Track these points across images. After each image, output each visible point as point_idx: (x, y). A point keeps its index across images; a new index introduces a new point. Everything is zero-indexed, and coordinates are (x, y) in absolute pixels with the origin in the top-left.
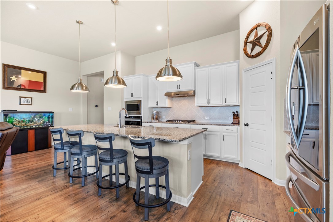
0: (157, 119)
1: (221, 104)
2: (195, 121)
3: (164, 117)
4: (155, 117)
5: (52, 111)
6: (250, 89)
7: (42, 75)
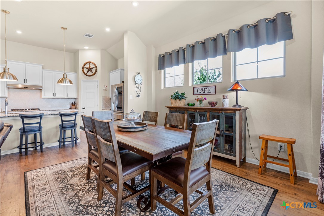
2: (39, 109)
6: (86, 90)
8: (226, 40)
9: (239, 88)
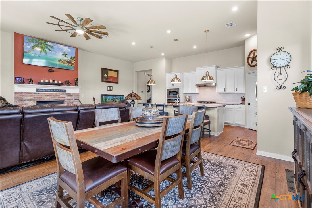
0: (189, 101)
1: (234, 92)
2: (216, 102)
3: (193, 100)
4: (188, 99)
5: (122, 95)
6: (251, 84)
7: (117, 72)
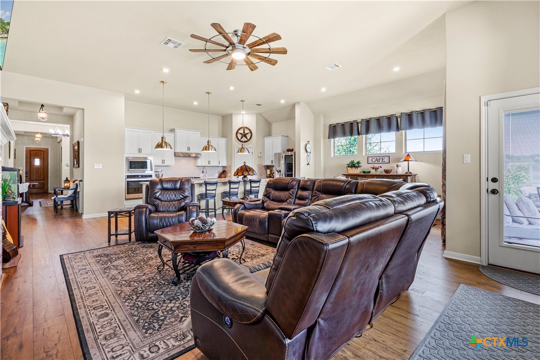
8: (399, 120)
9: (410, 160)
